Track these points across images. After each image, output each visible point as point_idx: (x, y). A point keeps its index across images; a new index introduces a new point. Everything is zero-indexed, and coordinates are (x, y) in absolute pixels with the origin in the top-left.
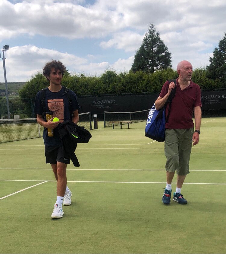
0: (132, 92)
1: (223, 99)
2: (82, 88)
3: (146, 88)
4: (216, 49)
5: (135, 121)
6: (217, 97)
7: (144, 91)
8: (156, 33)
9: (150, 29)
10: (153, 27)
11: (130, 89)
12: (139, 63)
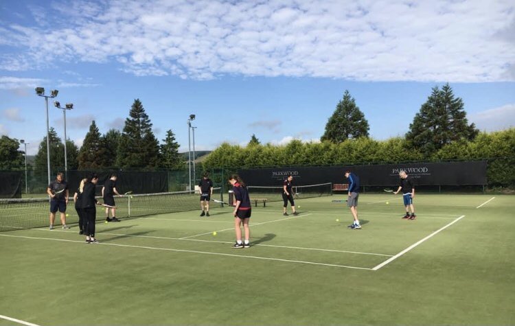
1: (423, 173)
2: (265, 159)
3: (332, 159)
4: (418, 114)
5: (317, 195)
6: (416, 170)
7: (329, 162)
8: (351, 99)
9: (345, 94)
10: (348, 93)
11: (314, 160)
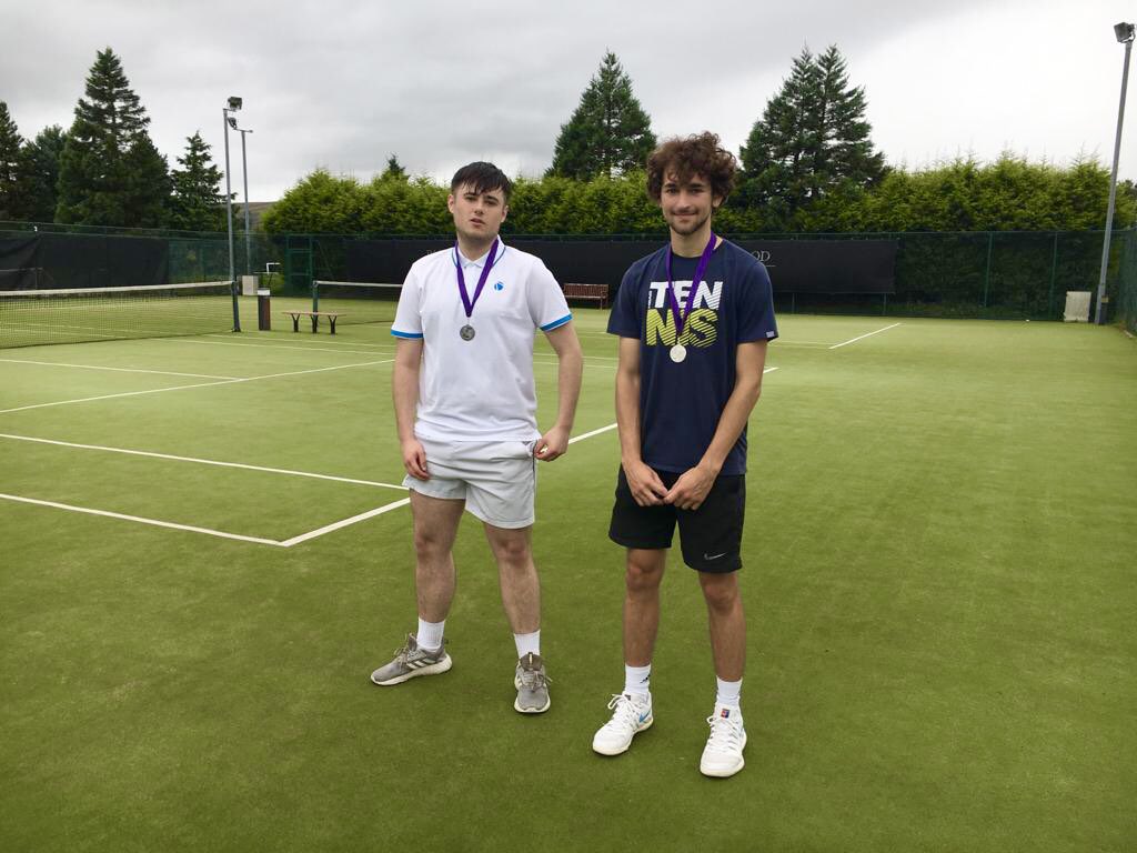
0: (529, 233)
2: (410, 216)
3: (565, 224)
4: (759, 124)
9: (605, 66)
10: (613, 63)
12: (565, 158)
